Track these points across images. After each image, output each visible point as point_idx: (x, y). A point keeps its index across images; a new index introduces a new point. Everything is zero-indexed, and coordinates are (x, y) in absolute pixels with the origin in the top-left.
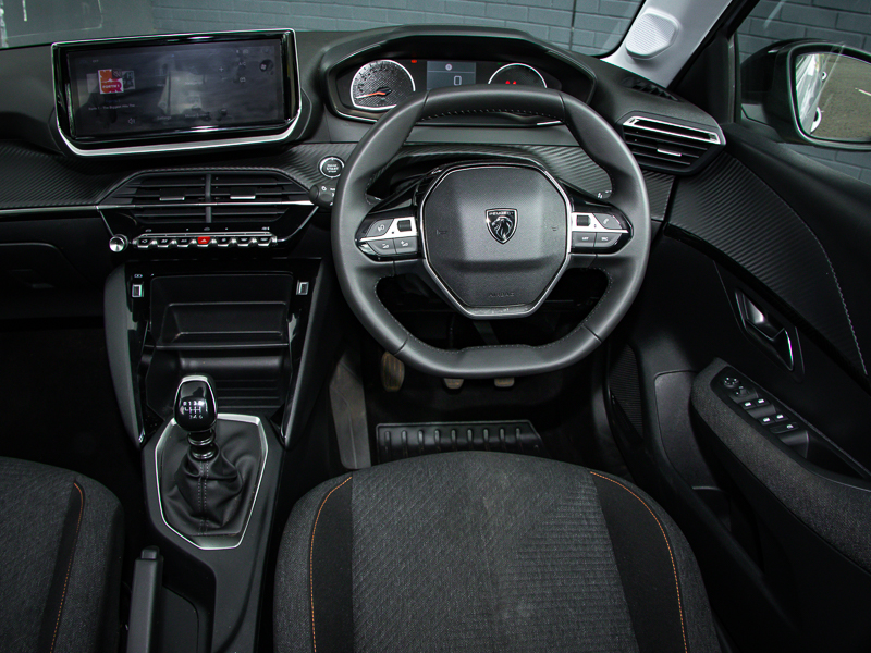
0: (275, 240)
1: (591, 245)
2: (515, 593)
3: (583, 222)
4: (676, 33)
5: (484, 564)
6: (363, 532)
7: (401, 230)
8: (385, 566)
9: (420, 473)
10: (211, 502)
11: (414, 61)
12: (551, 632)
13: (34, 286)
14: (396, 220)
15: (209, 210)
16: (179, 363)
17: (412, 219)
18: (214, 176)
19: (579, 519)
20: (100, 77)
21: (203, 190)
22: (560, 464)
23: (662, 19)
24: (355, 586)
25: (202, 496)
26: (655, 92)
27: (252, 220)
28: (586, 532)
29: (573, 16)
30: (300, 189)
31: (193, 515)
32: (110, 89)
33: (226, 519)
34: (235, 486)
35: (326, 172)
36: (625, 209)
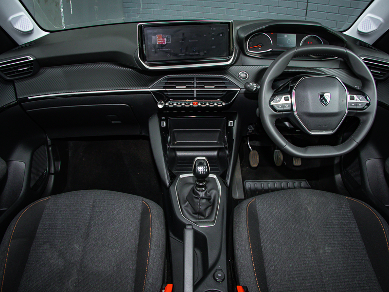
0: (224, 104)
1: (355, 107)
2: (324, 243)
3: (352, 98)
4: (381, 24)
5: (310, 232)
6: (263, 219)
7: (285, 100)
8: (273, 233)
9: (282, 197)
10: (202, 208)
11: (272, 33)
12: (339, 258)
13: (113, 122)
14: (284, 97)
15: (195, 92)
16: (176, 154)
17: (289, 96)
18: (197, 78)
19: (344, 215)
20: (157, 37)
21: (193, 84)
22: (334, 194)
23: (375, 19)
24: (262, 241)
25: (199, 205)
26: (369, 47)
27: (211, 96)
28: (347, 220)
29: (306, 12)
30: (232, 84)
31: (194, 214)
32: (161, 43)
33: (207, 215)
34: (211, 202)
35: (241, 77)
36: (367, 93)
